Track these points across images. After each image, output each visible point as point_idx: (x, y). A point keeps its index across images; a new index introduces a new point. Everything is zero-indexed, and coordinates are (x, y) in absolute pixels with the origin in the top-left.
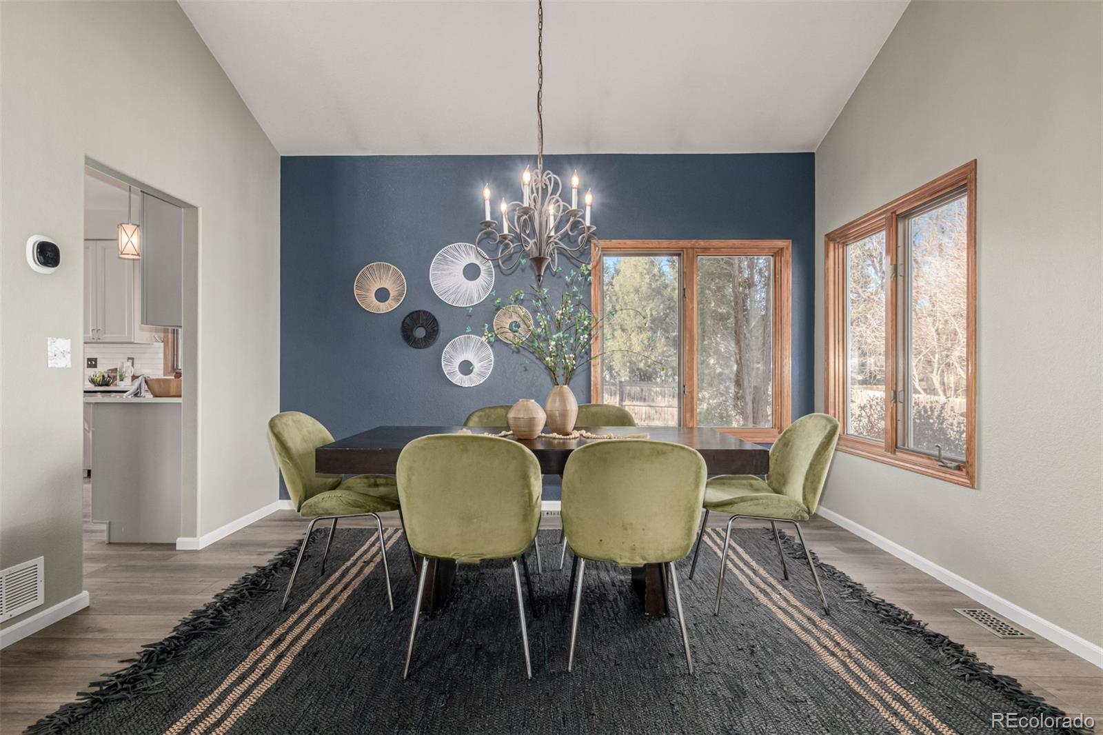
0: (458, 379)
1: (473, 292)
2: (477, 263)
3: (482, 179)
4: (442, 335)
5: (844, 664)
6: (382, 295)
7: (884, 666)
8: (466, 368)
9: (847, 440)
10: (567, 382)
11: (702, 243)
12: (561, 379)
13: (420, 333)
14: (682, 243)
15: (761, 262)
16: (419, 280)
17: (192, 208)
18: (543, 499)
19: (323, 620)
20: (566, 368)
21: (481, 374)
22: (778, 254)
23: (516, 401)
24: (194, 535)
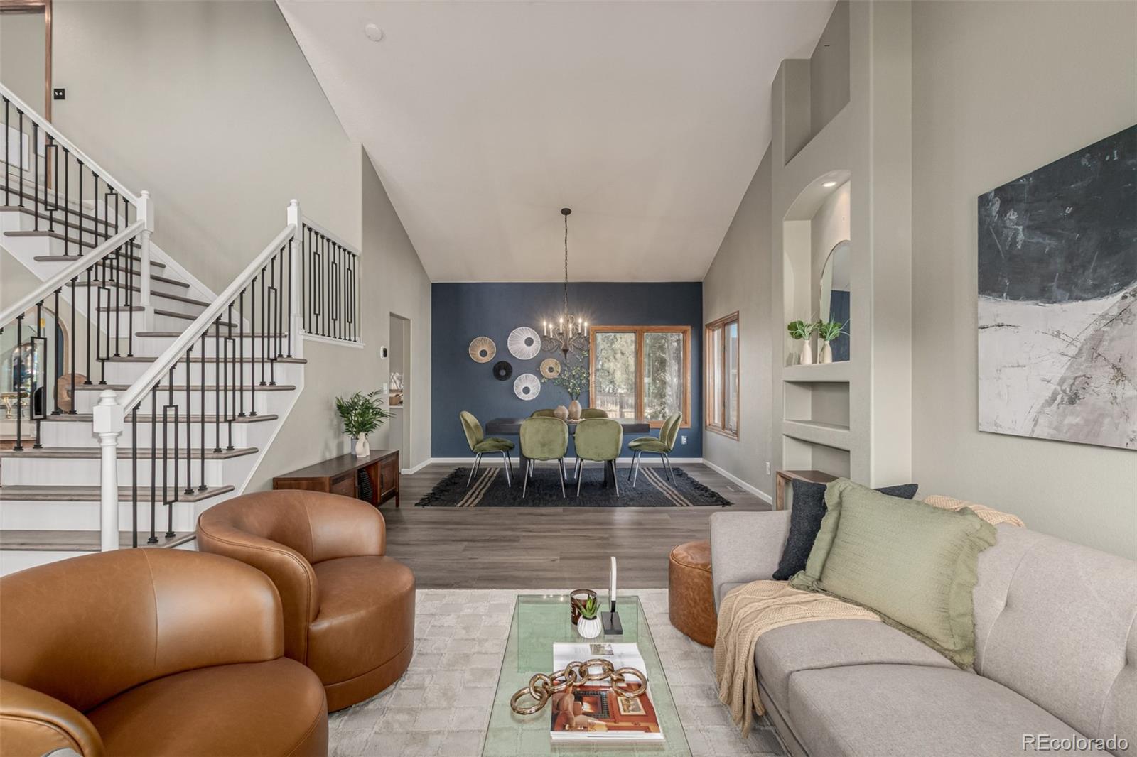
0: (522, 396)
1: (531, 352)
2: (532, 337)
3: (543, 316)
4: (514, 373)
5: (671, 496)
6: (484, 353)
7: (685, 497)
8: (526, 390)
9: (715, 426)
10: (577, 399)
11: (646, 327)
12: (574, 397)
13: (503, 373)
14: (636, 327)
15: (675, 337)
16: (502, 347)
17: (409, 320)
18: (565, 457)
19: (485, 489)
20: (577, 393)
21: (533, 394)
22: (684, 332)
23: (557, 407)
24: (409, 468)
